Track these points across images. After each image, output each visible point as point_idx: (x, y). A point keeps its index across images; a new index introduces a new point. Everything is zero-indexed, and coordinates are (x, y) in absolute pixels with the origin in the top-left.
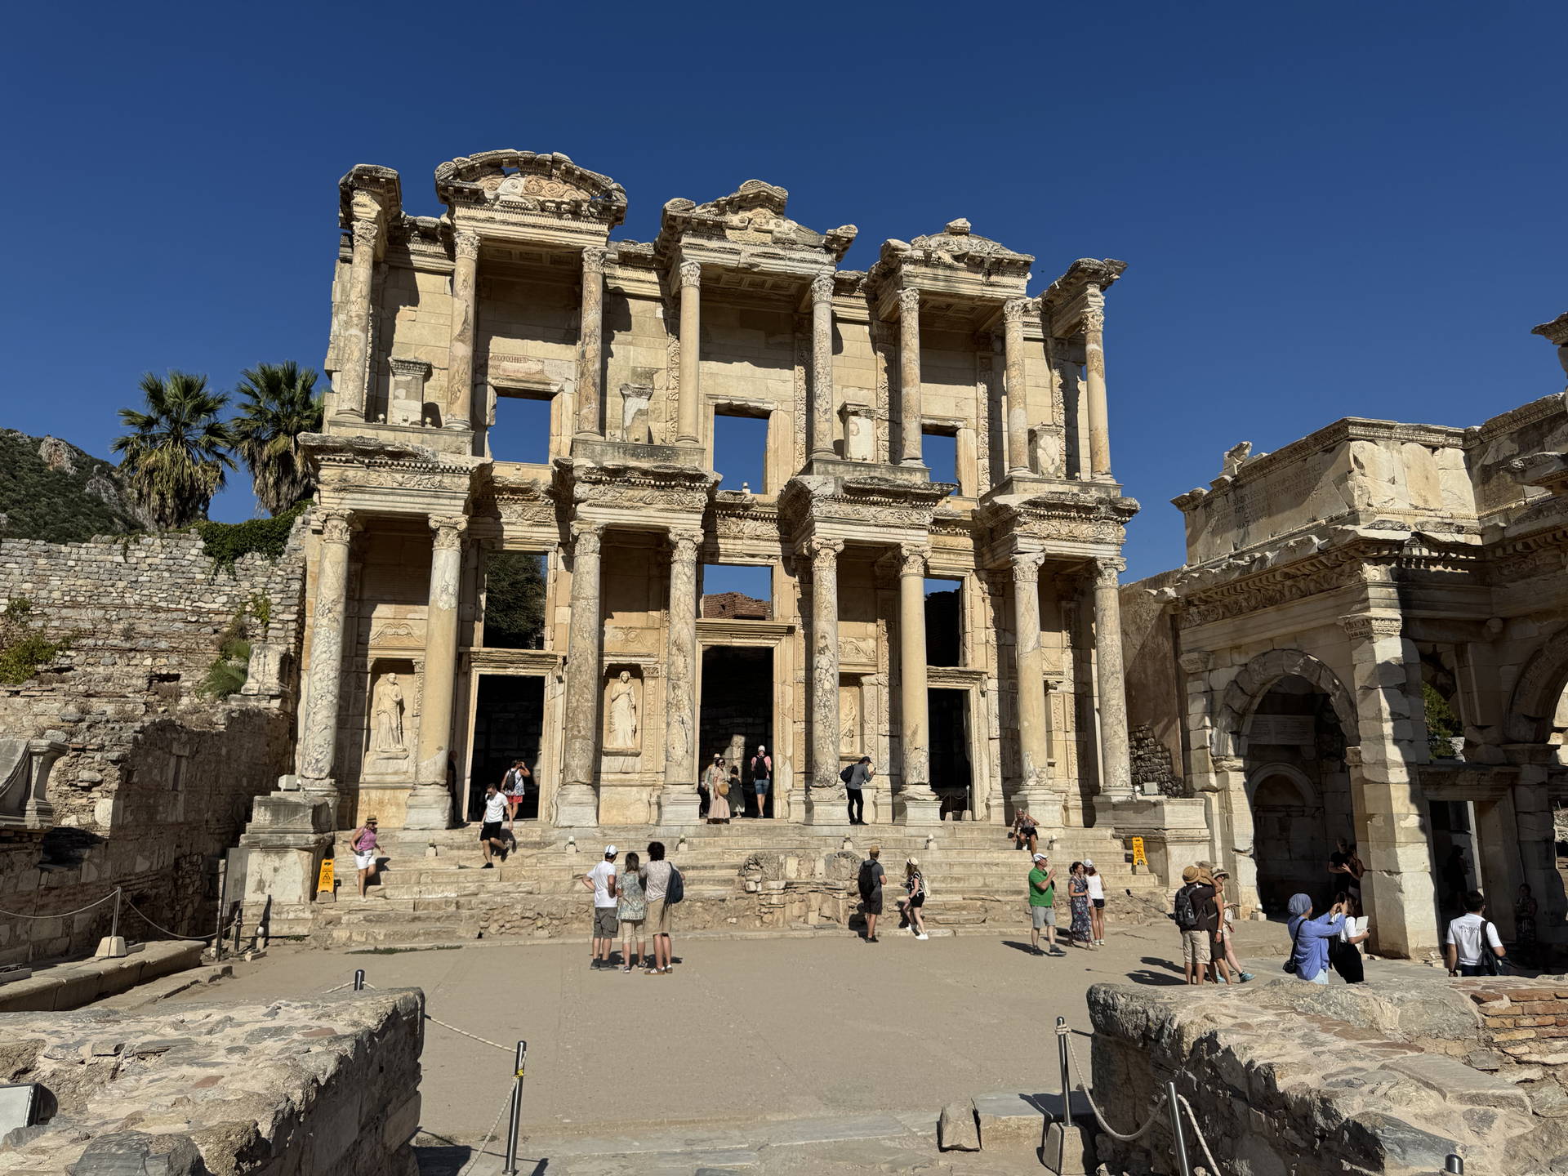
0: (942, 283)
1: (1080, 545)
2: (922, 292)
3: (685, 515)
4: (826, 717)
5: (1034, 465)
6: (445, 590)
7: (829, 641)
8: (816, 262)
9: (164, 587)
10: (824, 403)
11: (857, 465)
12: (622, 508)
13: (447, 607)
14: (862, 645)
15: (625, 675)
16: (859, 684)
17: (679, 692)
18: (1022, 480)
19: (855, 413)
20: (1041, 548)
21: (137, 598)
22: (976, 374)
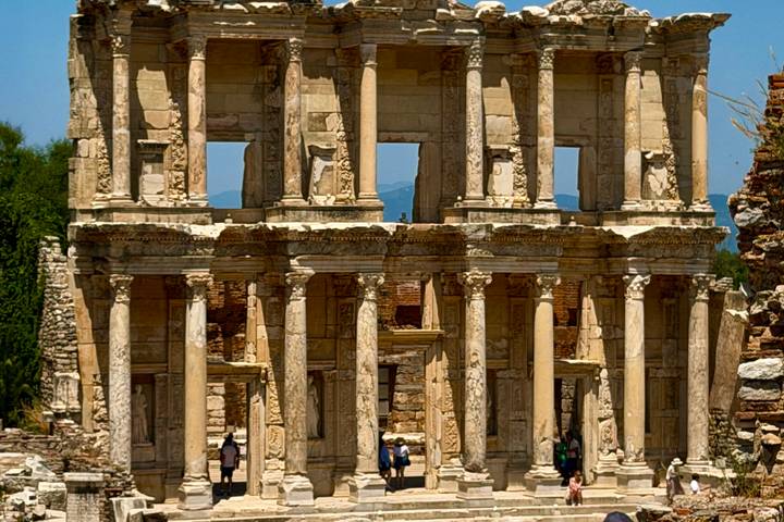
1: (679, 266)
2: (557, 53)
3: (369, 262)
6: (200, 333)
7: (479, 357)
13: (201, 346)
14: (498, 344)
18: (634, 213)
19: (498, 156)
20: (648, 270)
22: (598, 95)
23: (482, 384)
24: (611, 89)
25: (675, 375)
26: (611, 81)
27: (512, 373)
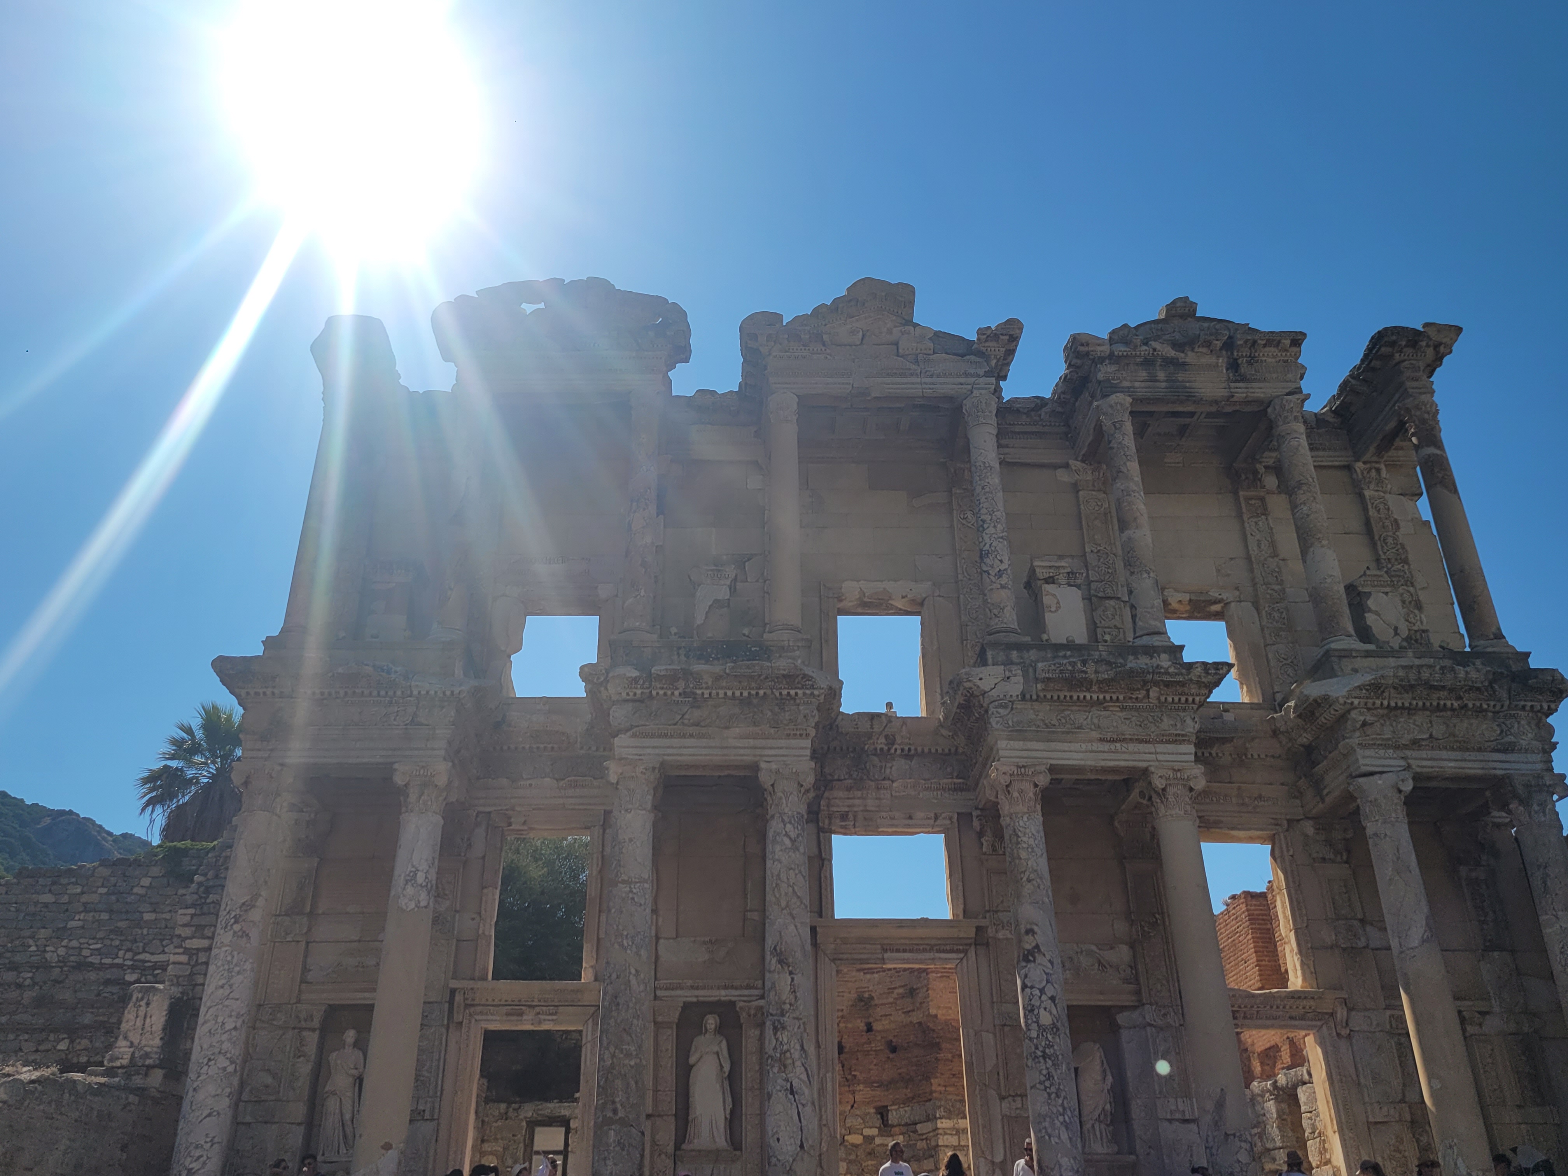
0: (1164, 384)
1: (1473, 755)
2: (1136, 401)
3: (783, 743)
4: (1049, 1076)
5: (1364, 634)
6: (411, 879)
7: (1040, 938)
8: (967, 375)
9: (100, 935)
10: (997, 562)
11: (1058, 647)
12: (684, 736)
13: (412, 905)
14: (1110, 956)
15: (711, 1022)
16: (1115, 1029)
17: (784, 1037)
18: (1346, 654)
19: (1050, 580)
20: (1402, 763)
21: (62, 951)
22: (1243, 522)
23: (1053, 999)
24: (1265, 513)
25: (1526, 1029)
26: (1262, 499)
27: (1149, 1013)
